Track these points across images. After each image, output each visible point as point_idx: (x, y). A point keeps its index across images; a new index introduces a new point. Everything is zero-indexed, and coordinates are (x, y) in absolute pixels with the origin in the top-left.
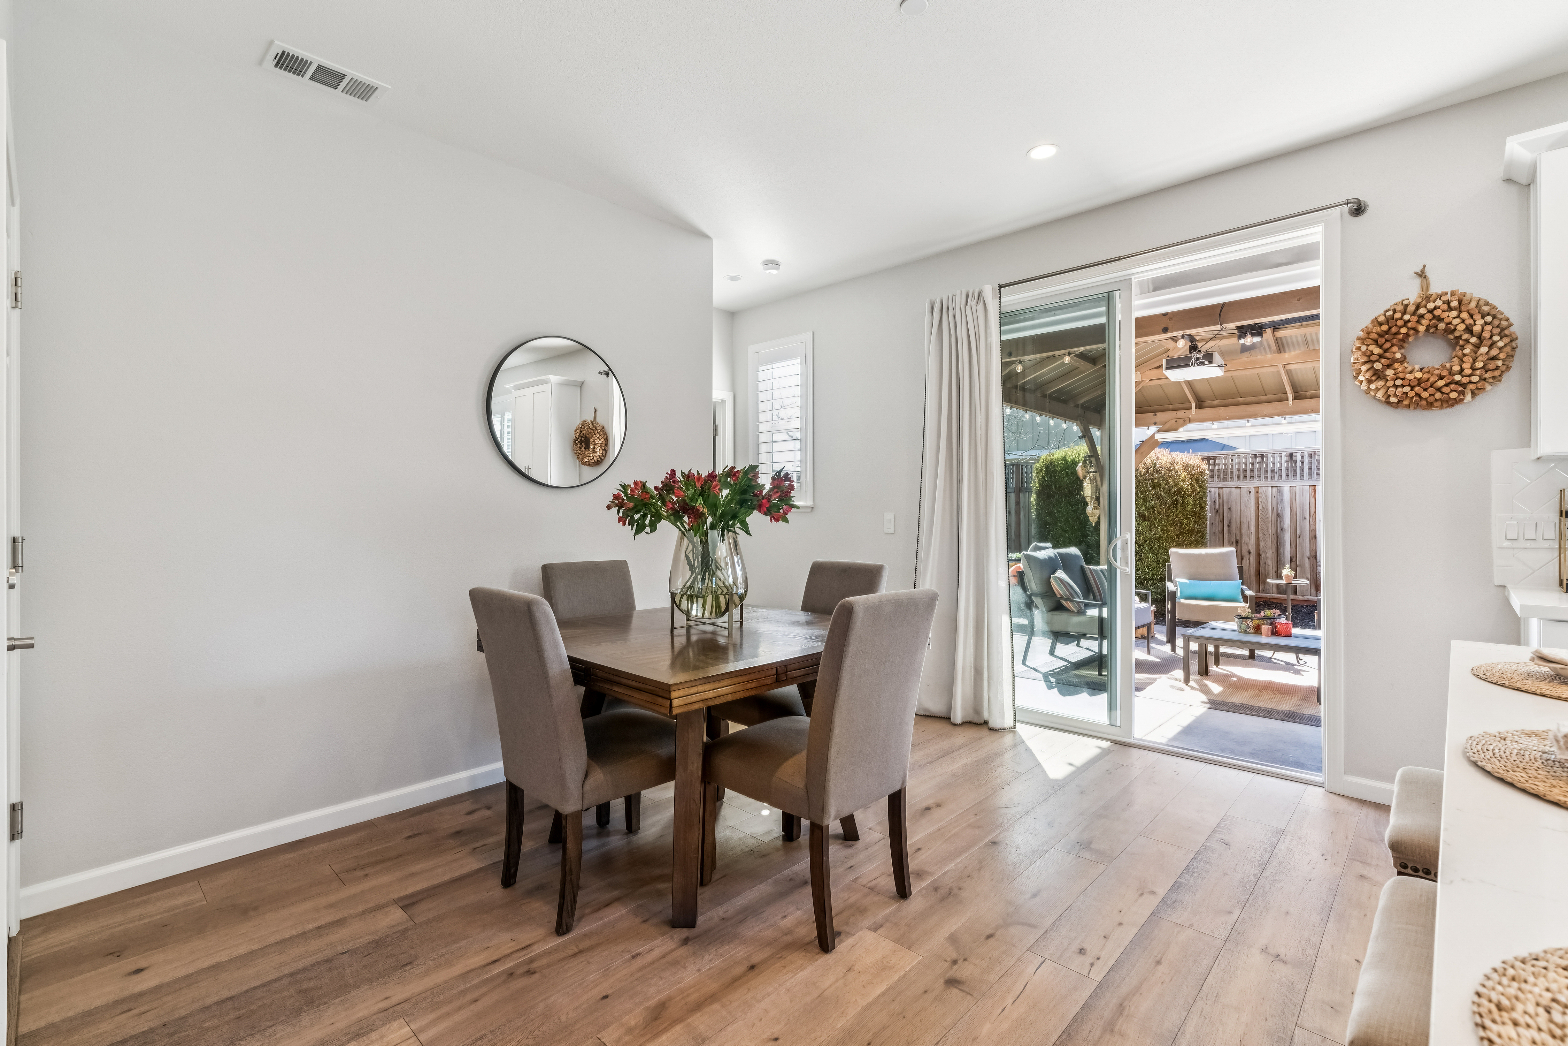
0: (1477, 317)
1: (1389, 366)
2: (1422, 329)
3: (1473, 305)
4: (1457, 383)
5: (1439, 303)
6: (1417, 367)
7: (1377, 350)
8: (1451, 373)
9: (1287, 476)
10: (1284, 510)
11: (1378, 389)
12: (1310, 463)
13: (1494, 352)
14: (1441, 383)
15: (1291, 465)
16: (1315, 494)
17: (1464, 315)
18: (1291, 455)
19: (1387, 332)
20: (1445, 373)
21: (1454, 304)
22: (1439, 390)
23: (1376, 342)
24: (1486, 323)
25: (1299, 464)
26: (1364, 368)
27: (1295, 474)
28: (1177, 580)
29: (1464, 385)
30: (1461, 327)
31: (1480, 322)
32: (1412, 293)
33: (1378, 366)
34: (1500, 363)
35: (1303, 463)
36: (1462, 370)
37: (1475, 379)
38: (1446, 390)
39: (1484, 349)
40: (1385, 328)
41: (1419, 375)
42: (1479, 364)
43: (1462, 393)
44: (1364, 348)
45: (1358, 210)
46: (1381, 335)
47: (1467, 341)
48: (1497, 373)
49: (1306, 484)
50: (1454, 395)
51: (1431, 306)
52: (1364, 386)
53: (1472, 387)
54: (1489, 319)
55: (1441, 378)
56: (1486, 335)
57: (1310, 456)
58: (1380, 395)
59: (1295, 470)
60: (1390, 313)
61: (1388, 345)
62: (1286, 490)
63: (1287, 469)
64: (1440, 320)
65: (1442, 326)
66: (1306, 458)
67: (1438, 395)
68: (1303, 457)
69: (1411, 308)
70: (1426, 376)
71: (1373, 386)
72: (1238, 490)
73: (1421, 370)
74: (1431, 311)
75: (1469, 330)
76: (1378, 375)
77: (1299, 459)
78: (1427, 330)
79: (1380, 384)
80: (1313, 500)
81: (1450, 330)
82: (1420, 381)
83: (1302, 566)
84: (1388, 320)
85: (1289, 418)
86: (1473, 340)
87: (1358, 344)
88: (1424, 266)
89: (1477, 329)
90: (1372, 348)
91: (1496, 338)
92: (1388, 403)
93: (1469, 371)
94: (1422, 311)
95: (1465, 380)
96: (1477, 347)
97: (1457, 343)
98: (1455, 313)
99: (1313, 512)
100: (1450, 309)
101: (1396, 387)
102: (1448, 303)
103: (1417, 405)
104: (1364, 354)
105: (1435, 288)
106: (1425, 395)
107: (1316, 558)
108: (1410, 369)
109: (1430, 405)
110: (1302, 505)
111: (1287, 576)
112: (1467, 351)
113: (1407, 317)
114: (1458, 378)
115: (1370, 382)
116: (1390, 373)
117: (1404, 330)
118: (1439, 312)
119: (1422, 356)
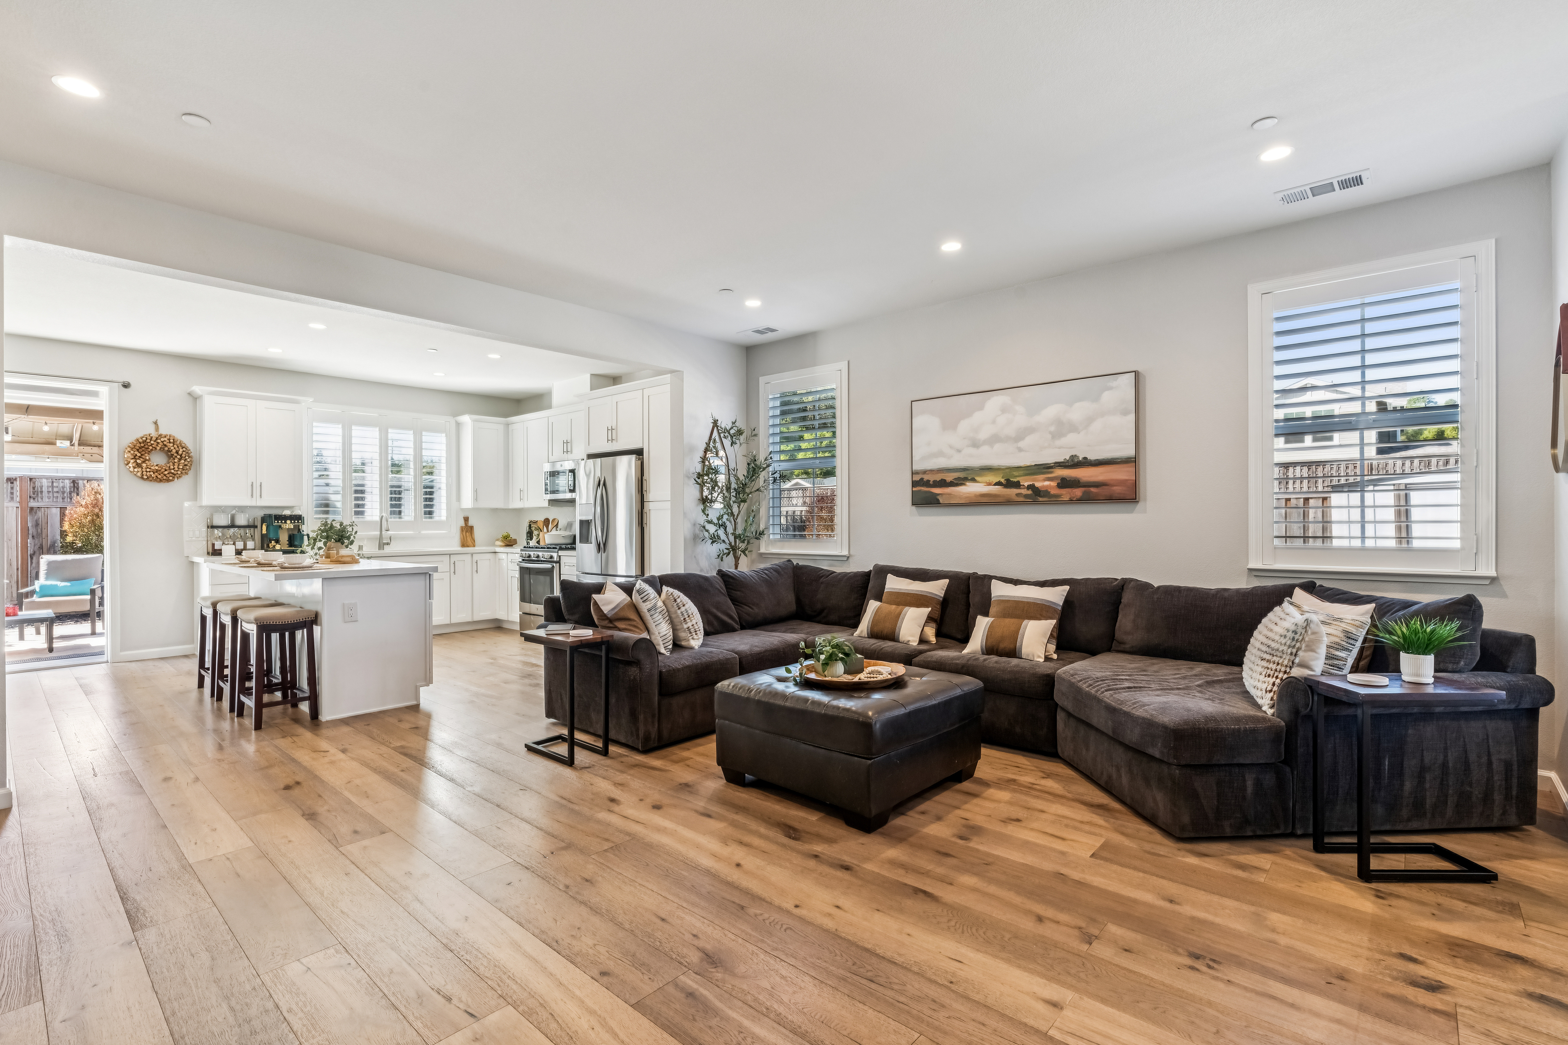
0: (180, 448)
1: (144, 462)
2: (158, 448)
3: (178, 442)
4: (172, 473)
5: (166, 439)
6: (155, 464)
7: (139, 455)
8: (170, 469)
11: (138, 472)
13: (186, 463)
14: (166, 473)
17: (175, 446)
19: (142, 447)
20: (167, 469)
21: (172, 441)
22: (165, 475)
23: (138, 450)
24: (183, 451)
26: (132, 461)
29: (175, 475)
30: (174, 451)
31: (181, 450)
32: (150, 430)
33: (138, 461)
34: (188, 467)
36: (174, 468)
37: (179, 472)
38: (168, 475)
39: (183, 461)
40: (142, 445)
41: (157, 468)
42: (181, 467)
43: (174, 477)
44: (132, 452)
45: (126, 386)
46: (140, 448)
47: (176, 457)
48: (187, 471)
50: (171, 478)
51: (162, 440)
52: (132, 469)
53: (178, 475)
54: (184, 449)
55: (166, 470)
56: (183, 456)
58: (139, 474)
60: (144, 439)
61: (143, 453)
64: (166, 446)
65: (166, 449)
67: (165, 478)
69: (154, 439)
70: (160, 469)
71: (136, 470)
73: (157, 465)
74: (162, 442)
75: (177, 452)
76: (139, 465)
78: (160, 449)
79: (140, 469)
81: (169, 451)
82: (157, 471)
84: (144, 442)
86: (179, 457)
87: (129, 449)
88: (157, 420)
89: (180, 452)
90: (136, 453)
91: (187, 457)
92: (142, 478)
93: (177, 469)
94: (159, 441)
95: (175, 473)
96: (180, 460)
97: (172, 457)
98: (172, 445)
100: (170, 443)
101: (146, 471)
102: (169, 440)
103: (155, 480)
104: (132, 454)
105: (163, 431)
106: (159, 477)
108: (152, 464)
109: (161, 481)
112: (176, 461)
113: (152, 442)
114: (173, 471)
115: (134, 468)
116: (144, 465)
117: (151, 448)
118: (165, 443)
119: (157, 460)
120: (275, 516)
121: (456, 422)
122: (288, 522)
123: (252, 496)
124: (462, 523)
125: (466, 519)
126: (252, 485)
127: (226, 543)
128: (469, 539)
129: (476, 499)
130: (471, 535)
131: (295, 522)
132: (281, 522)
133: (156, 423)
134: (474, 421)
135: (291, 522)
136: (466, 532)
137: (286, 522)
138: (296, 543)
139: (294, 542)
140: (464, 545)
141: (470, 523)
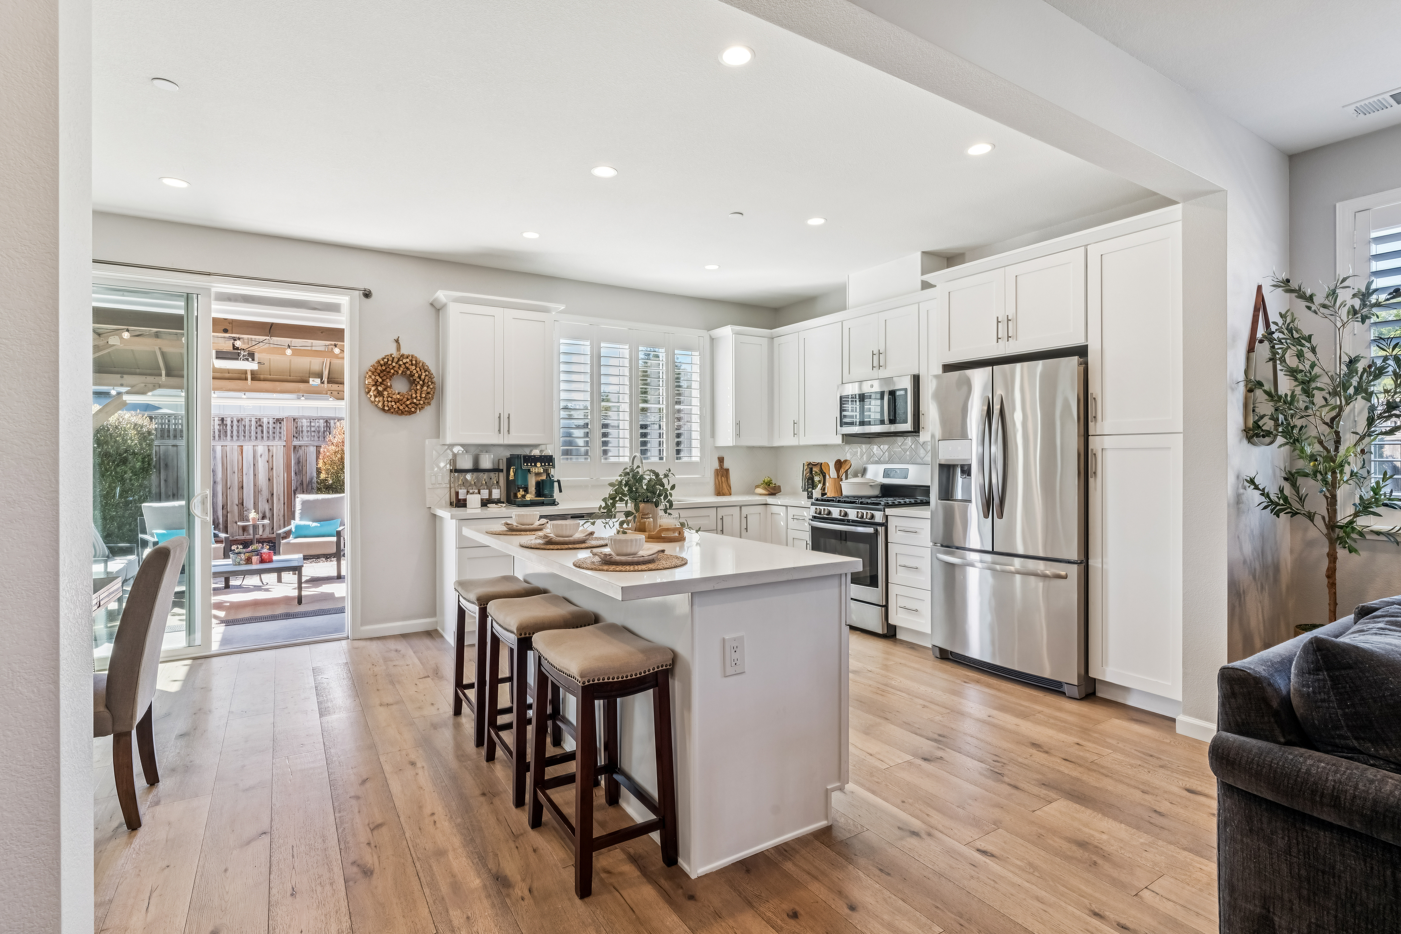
0: (423, 371)
1: (385, 389)
2: (400, 372)
3: (421, 364)
4: (414, 403)
5: (408, 360)
6: (397, 392)
7: (380, 380)
8: (412, 398)
9: (220, 436)
10: (217, 466)
11: (379, 401)
12: (238, 427)
13: (429, 390)
14: (408, 403)
15: (223, 427)
16: (242, 452)
17: (418, 369)
18: (222, 420)
19: (384, 371)
20: (409, 397)
21: (414, 362)
22: (407, 406)
23: (379, 375)
24: (426, 375)
25: (229, 427)
26: (373, 388)
27: (226, 436)
28: (154, 531)
29: (417, 405)
30: (416, 375)
31: (424, 374)
32: (392, 350)
33: (380, 389)
34: (430, 396)
35: (232, 427)
36: (416, 397)
37: (422, 402)
38: (410, 406)
39: (425, 388)
40: (384, 368)
41: (398, 396)
42: (424, 395)
43: (416, 409)
44: (373, 377)
45: (367, 295)
46: (381, 372)
47: (418, 382)
48: (429, 401)
49: (235, 445)
50: (413, 409)
51: (404, 361)
52: (373, 399)
53: (420, 406)
54: (427, 373)
55: (408, 400)
56: (426, 381)
57: (238, 421)
58: (380, 405)
59: (226, 432)
60: (386, 360)
61: (385, 378)
62: (219, 449)
63: (220, 431)
64: (408, 369)
65: (408, 372)
66: (235, 423)
67: (407, 409)
68: (232, 422)
69: (396, 360)
70: (401, 398)
71: (377, 399)
72: (175, 448)
73: (399, 393)
74: (404, 364)
75: (419, 377)
76: (380, 394)
77: (229, 423)
78: (402, 373)
79: (381, 398)
80: (240, 457)
81: (412, 375)
82: (399, 400)
83: (232, 512)
84: (386, 364)
85: (249, 394)
86: (421, 382)
87: (370, 373)
88: (399, 337)
89: (423, 377)
90: (377, 377)
91: (430, 383)
92: (383, 410)
93: (419, 398)
94: (401, 363)
95: (418, 402)
96: (422, 386)
97: (414, 382)
98: (414, 367)
99: (240, 467)
100: (412, 365)
101: (388, 401)
102: (411, 361)
103: (397, 413)
104: (373, 380)
105: (404, 351)
106: (401, 408)
107: (243, 505)
108: (394, 392)
109: (402, 413)
110: (232, 461)
111: (254, 519)
112: (418, 387)
113: (394, 364)
114: (415, 401)
115: (375, 397)
116: (385, 393)
117: (392, 371)
118: (407, 365)
119: (399, 386)
120: (525, 457)
121: (710, 336)
122: (539, 465)
123: (499, 431)
124: (716, 465)
125: (721, 460)
126: (499, 417)
127: (471, 491)
128: (724, 486)
129: (738, 435)
130: (727, 481)
131: (545, 465)
132: (531, 465)
133: (397, 341)
134: (737, 334)
135: (541, 465)
136: (722, 476)
137: (535, 465)
138: (546, 492)
139: (543, 490)
140: (719, 493)
141: (726, 465)
